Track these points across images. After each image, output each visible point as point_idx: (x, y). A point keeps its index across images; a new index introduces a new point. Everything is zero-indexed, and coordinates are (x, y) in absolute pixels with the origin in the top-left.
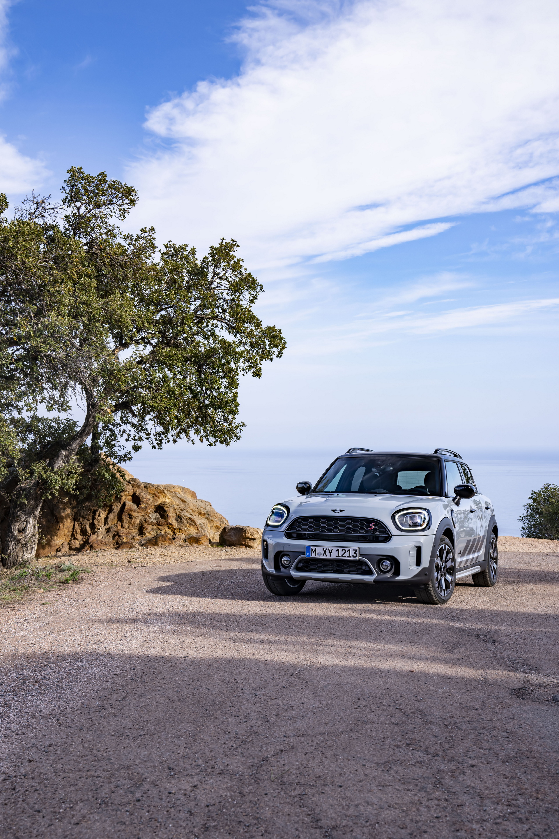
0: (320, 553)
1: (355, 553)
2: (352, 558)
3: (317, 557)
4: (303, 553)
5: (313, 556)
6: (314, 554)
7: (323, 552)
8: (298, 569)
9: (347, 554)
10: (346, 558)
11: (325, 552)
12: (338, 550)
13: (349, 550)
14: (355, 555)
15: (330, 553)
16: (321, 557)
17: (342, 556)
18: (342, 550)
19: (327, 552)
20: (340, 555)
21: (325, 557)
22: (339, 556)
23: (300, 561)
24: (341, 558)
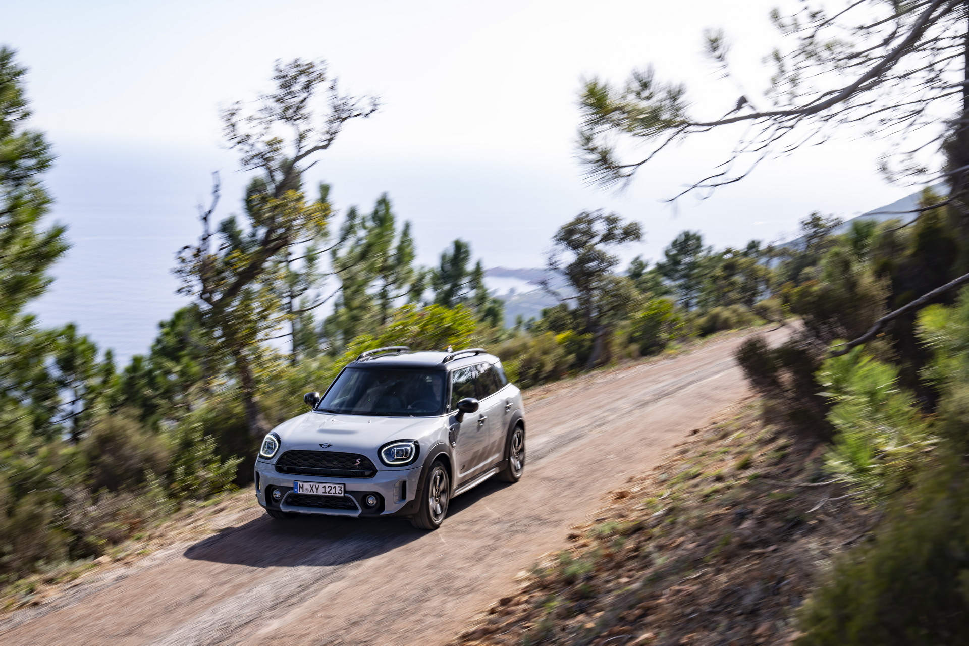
0: (307, 489)
1: (340, 490)
2: (338, 495)
3: (304, 492)
4: (292, 488)
5: (301, 492)
6: (301, 490)
7: (310, 489)
8: (288, 503)
9: (333, 491)
10: (332, 494)
11: (312, 488)
12: (324, 487)
13: (335, 487)
14: (340, 492)
15: (317, 489)
16: (309, 493)
17: (329, 492)
18: (328, 487)
19: (314, 488)
20: (327, 491)
21: (312, 493)
22: (325, 492)
23: (289, 496)
24: (327, 494)
